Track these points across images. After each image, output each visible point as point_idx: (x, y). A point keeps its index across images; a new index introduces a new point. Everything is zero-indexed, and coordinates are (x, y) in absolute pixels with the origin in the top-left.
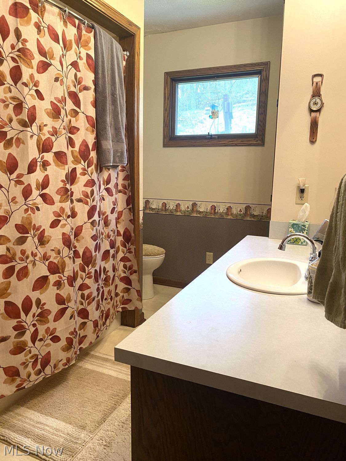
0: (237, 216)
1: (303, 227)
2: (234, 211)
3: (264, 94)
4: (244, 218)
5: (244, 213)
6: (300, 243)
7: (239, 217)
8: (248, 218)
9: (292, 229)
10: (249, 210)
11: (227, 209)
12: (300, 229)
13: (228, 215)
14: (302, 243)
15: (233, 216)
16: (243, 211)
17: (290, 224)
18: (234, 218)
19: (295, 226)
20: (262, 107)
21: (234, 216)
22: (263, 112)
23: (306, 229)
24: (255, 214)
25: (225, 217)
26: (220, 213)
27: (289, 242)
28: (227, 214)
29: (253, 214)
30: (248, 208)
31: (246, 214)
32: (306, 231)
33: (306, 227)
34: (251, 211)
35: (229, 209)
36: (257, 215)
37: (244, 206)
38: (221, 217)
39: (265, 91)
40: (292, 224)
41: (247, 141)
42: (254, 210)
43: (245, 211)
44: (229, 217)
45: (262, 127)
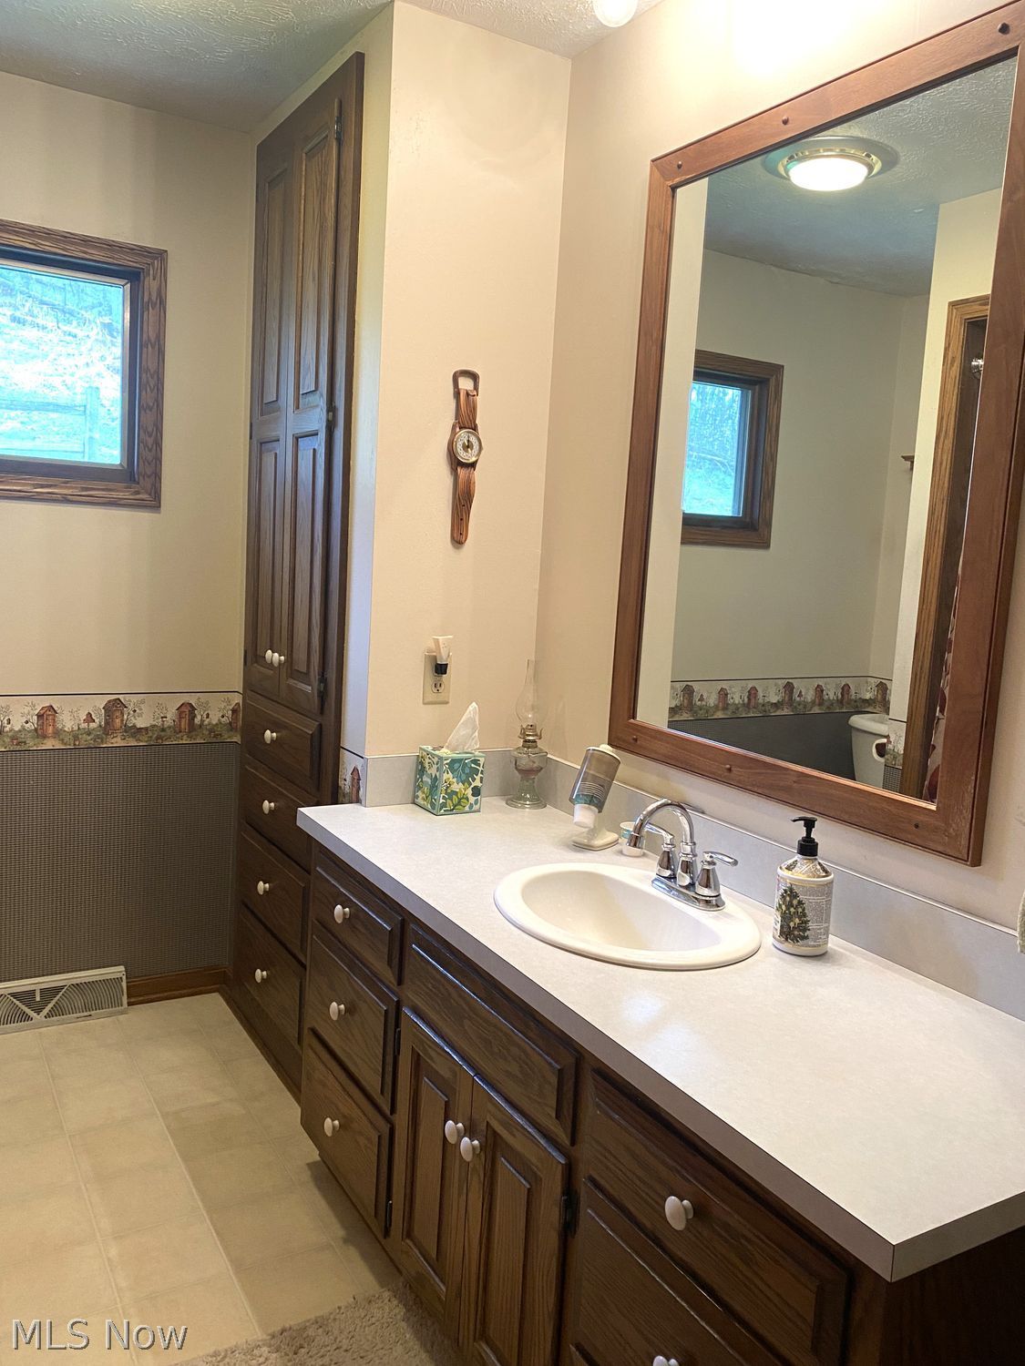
0: (76, 738)
1: (473, 765)
2: (67, 722)
3: (153, 347)
4: (102, 742)
5: (100, 726)
6: (467, 809)
7: (86, 740)
8: (117, 741)
9: (450, 775)
10: (118, 714)
11: (40, 716)
12: (467, 771)
13: (45, 737)
14: (471, 806)
15: (63, 740)
16: (99, 719)
17: (445, 762)
18: (65, 744)
19: (456, 766)
20: (148, 389)
21: (66, 740)
22: (151, 404)
23: (481, 769)
24: (141, 723)
25: (31, 744)
26: (10, 734)
27: (442, 811)
28: (40, 733)
29: (134, 726)
30: (115, 707)
31: (108, 728)
32: (480, 775)
33: (479, 765)
34: (125, 717)
35: (47, 715)
36: (146, 729)
37: (101, 702)
38: (18, 748)
39: (158, 337)
40: (448, 761)
41: (103, 490)
42: (135, 711)
43: (106, 720)
44: (50, 744)
45: (150, 450)
